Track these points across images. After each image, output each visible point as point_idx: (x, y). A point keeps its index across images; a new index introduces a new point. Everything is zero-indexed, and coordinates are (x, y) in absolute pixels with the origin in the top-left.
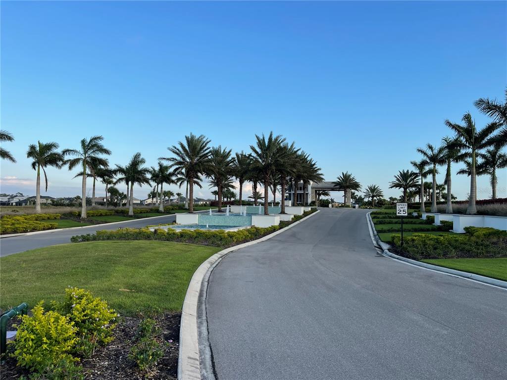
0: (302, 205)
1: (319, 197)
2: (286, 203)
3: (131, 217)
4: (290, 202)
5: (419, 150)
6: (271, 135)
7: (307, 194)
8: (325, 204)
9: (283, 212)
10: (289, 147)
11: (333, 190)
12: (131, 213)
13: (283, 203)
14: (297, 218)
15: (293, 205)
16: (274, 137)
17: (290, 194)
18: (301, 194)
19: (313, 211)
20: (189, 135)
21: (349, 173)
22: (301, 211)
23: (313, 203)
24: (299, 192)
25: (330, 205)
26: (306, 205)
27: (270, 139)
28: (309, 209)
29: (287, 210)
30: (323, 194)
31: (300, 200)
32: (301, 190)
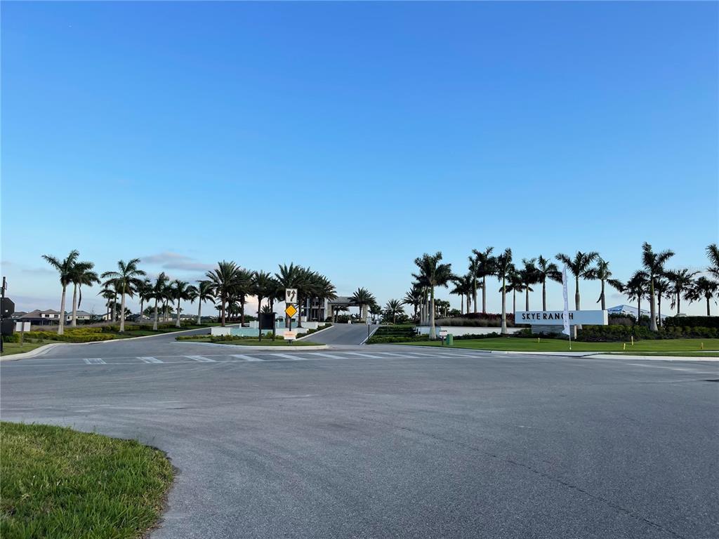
0: (317, 321)
1: (337, 313)
2: (302, 318)
3: (156, 332)
4: (306, 318)
5: (413, 275)
6: (292, 265)
7: (323, 310)
8: (343, 320)
9: (299, 326)
10: (306, 271)
11: (349, 305)
12: (155, 328)
13: (300, 319)
14: (311, 331)
15: (309, 320)
16: (294, 267)
17: (305, 310)
18: (316, 310)
19: (327, 326)
20: (221, 261)
21: (365, 289)
22: (315, 325)
23: (329, 319)
24: (315, 307)
25: (350, 322)
26: (322, 320)
27: (291, 268)
28: (324, 324)
29: (302, 324)
30: (342, 310)
31: (315, 315)
32: (317, 305)
